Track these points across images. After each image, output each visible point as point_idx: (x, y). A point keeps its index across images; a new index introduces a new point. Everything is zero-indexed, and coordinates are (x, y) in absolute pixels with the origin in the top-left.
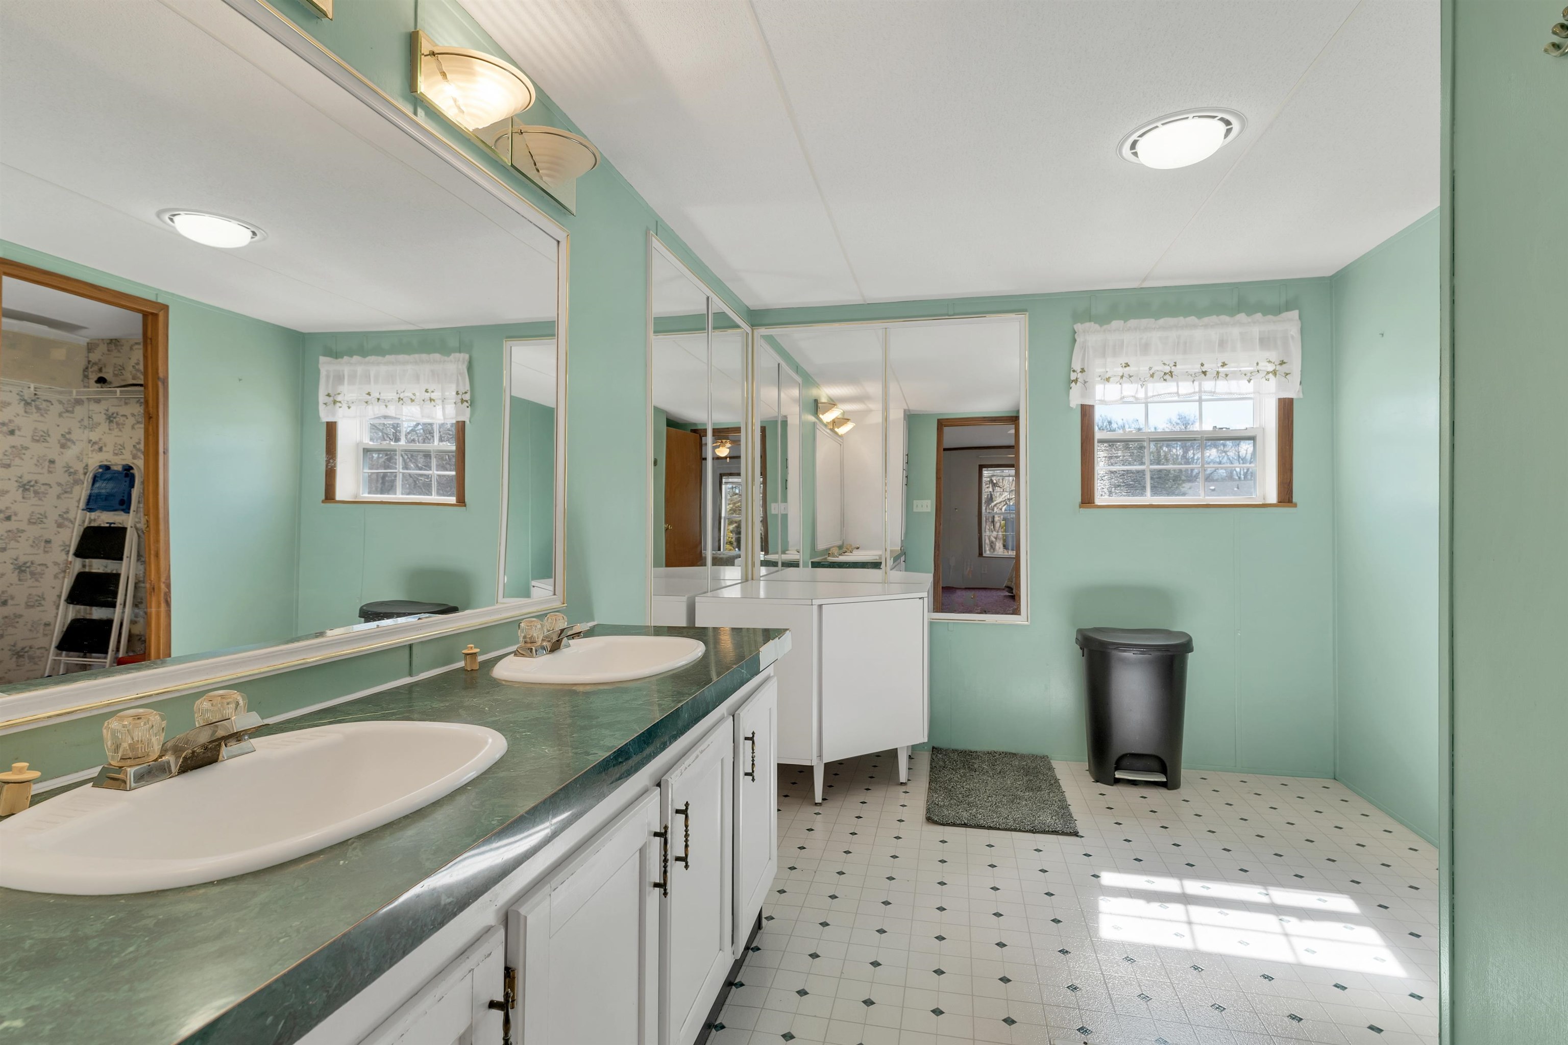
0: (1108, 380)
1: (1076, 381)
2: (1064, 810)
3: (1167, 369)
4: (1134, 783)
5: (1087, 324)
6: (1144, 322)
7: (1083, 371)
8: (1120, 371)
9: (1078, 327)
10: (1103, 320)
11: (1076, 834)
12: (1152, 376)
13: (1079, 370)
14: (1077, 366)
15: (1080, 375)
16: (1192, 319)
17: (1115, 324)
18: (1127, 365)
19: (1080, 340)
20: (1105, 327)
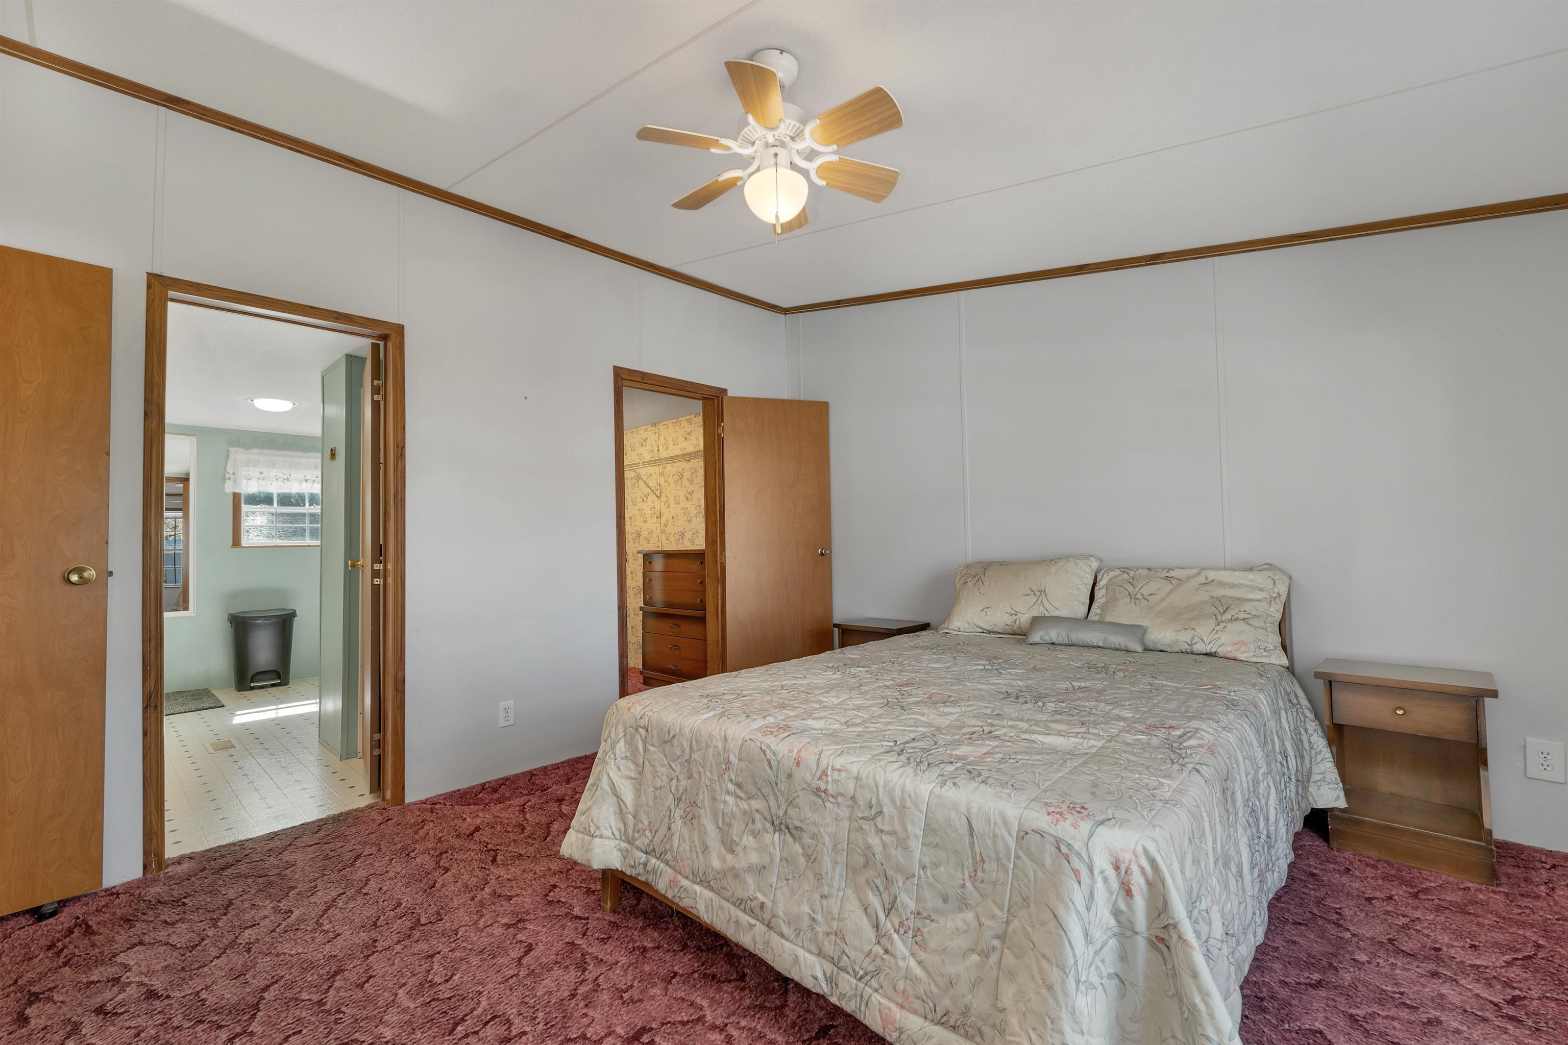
0: (250, 479)
1: (229, 479)
2: (217, 700)
3: (286, 477)
4: (262, 687)
5: (237, 449)
6: (273, 452)
7: (234, 474)
8: (258, 475)
9: (231, 449)
10: (247, 446)
11: (223, 706)
12: (277, 479)
13: (231, 473)
14: (230, 469)
15: (232, 476)
16: (300, 453)
17: (255, 450)
18: (262, 473)
19: (232, 456)
20: (249, 451)
